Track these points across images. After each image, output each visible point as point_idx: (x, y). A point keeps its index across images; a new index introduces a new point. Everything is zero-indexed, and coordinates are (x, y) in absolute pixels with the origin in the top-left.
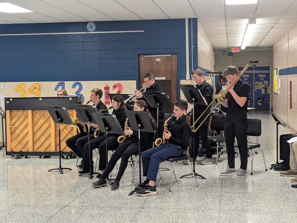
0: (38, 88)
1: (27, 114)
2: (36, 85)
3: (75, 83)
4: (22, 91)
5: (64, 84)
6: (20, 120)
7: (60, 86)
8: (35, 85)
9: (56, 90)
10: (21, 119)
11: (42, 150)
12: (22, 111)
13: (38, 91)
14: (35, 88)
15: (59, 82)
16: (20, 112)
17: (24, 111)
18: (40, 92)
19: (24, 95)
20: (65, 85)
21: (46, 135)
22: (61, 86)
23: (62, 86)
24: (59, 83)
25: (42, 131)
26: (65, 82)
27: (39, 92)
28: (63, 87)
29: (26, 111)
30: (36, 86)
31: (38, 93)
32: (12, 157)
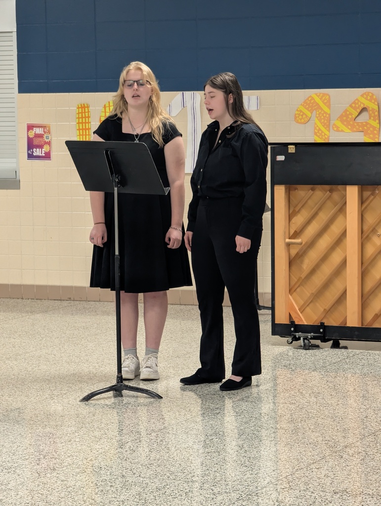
0: (373, 109)
1: (344, 197)
2: (366, 99)
4: (320, 120)
6: (318, 218)
8: (363, 100)
10: (323, 217)
12: (327, 187)
13: (374, 120)
14: (364, 109)
16: (320, 193)
17: (334, 187)
19: (327, 133)
29: (340, 187)
30: (367, 104)
32: (292, 342)
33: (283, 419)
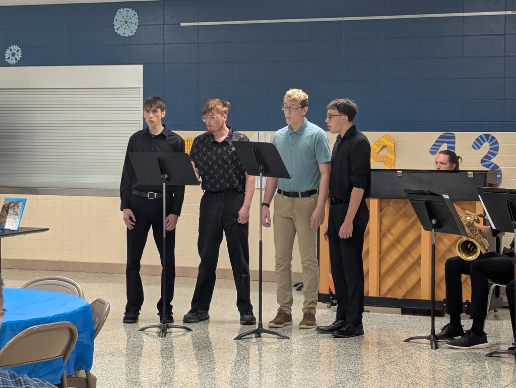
0: (391, 147)
2: (386, 139)
3: (481, 136)
5: (454, 138)
7: (443, 142)
8: (384, 140)
9: (433, 152)
11: (399, 294)
13: (391, 154)
14: (384, 146)
15: (441, 133)
18: (395, 156)
20: (456, 140)
21: (410, 260)
22: (445, 144)
23: (448, 143)
24: (441, 137)
25: (400, 249)
26: (456, 134)
27: (392, 157)
28: (450, 145)
30: (386, 142)
31: (391, 160)
32: (330, 307)
33: (321, 356)
